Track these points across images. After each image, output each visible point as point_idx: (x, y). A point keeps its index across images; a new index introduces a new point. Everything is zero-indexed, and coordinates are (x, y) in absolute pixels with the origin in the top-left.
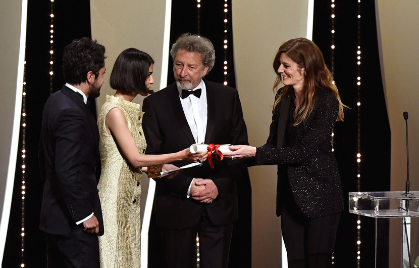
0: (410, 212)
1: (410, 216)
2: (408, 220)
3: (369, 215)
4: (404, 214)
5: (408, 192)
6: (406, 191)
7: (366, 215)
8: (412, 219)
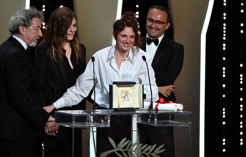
0: (96, 124)
1: (96, 127)
2: (95, 129)
3: (69, 126)
4: (92, 125)
5: (94, 111)
6: (94, 110)
7: (66, 126)
8: (97, 128)
